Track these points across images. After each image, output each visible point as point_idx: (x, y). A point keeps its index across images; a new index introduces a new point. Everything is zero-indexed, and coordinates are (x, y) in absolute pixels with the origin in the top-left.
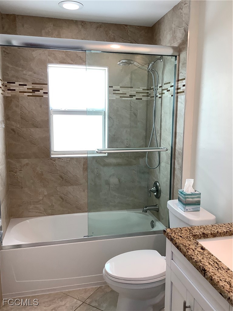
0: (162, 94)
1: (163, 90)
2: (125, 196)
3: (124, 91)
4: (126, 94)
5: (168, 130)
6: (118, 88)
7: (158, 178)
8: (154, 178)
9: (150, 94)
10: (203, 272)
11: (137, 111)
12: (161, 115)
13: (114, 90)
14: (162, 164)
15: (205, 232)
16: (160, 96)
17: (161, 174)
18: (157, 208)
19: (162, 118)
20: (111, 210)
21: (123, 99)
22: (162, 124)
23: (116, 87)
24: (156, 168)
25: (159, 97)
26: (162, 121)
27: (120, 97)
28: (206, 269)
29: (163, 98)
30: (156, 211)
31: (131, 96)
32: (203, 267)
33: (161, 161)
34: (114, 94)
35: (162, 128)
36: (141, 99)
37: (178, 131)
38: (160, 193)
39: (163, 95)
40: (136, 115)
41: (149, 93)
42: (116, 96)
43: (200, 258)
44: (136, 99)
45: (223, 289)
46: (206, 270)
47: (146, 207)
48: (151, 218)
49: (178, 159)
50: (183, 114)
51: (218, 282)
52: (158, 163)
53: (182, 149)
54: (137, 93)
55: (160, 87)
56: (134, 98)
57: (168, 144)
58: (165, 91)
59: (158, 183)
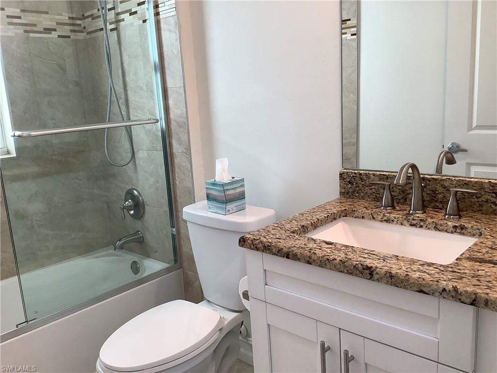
0: (118, 21)
1: (118, 14)
2: (67, 232)
3: (31, 18)
4: (35, 25)
5: (145, 88)
6: (16, 11)
7: (134, 182)
8: (122, 185)
9: (84, 28)
10: (367, 272)
11: (65, 61)
12: (122, 63)
13: (8, 17)
14: (141, 155)
15: (303, 224)
16: (113, 26)
17: (141, 173)
18: (140, 237)
19: (126, 67)
20: (42, 266)
21: (32, 35)
22: (127, 79)
23: (12, 9)
24: (126, 165)
25: (112, 30)
26: (127, 74)
27: (26, 31)
28: (369, 265)
29: (121, 28)
30: (139, 242)
31: (48, 30)
32: (362, 265)
33: (135, 150)
34: (10, 24)
35: (128, 89)
36: (69, 37)
37: (169, 84)
38: (144, 209)
39: (122, 23)
40: (63, 69)
41: (82, 26)
42: (15, 29)
43: (343, 256)
44: (59, 36)
45: (424, 282)
46: (371, 267)
47: (120, 240)
48: (130, 258)
49: (178, 135)
50: (176, 51)
51: (407, 275)
52: (130, 155)
53: (185, 115)
54: (57, 24)
55: (110, 10)
56: (54, 35)
57: (150, 113)
58: (126, 16)
59: (135, 192)
